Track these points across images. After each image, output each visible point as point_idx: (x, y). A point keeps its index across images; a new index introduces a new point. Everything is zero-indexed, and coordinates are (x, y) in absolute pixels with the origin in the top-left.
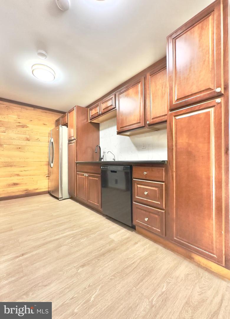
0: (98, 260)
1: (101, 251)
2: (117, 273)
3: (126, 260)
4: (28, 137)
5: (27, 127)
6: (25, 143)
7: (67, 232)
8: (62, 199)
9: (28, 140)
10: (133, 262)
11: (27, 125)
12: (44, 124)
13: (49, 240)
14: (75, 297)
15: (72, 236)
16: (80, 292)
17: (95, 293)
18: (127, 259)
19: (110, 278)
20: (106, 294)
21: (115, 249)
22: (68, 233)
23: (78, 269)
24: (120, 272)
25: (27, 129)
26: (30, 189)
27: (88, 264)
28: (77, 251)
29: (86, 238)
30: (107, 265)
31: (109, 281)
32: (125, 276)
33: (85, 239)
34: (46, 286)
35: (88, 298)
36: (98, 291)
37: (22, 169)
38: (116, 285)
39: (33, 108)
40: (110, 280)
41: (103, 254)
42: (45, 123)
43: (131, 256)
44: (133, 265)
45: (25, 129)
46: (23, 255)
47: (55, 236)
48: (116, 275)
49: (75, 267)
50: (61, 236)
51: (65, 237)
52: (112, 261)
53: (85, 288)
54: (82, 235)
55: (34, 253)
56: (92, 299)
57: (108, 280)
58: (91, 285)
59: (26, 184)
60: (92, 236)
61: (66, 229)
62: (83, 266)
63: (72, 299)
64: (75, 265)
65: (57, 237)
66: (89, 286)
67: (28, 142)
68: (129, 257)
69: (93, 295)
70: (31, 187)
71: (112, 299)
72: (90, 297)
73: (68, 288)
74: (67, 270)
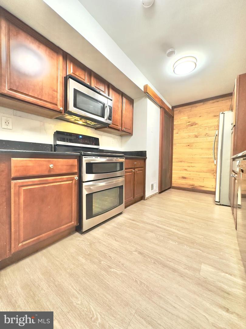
0: (154, 263)
1: (168, 263)
2: (146, 286)
3: (174, 295)
4: (196, 133)
5: (196, 124)
6: (192, 140)
7: (173, 228)
8: (219, 203)
9: (196, 136)
10: (176, 307)
11: (196, 122)
12: (215, 116)
13: (154, 223)
14: (111, 258)
15: (171, 233)
16: (116, 260)
17: (118, 270)
18: (177, 296)
19: (137, 280)
20: (119, 281)
21: (182, 276)
22: (172, 230)
23: (136, 251)
24: (150, 289)
25: (196, 126)
26: (196, 185)
27: (145, 257)
28: (154, 244)
29: (177, 243)
30: (152, 272)
31: (133, 280)
32: (147, 297)
33: (174, 243)
34: (115, 240)
35: (113, 267)
36: (121, 272)
37: (190, 164)
38: (131, 287)
39: (202, 103)
40: (135, 280)
41: (165, 266)
42: (215, 114)
43: (185, 301)
44: (171, 307)
45: (193, 127)
46: (133, 220)
47: (161, 224)
48: (143, 285)
49: (137, 248)
50: (165, 227)
51: (164, 230)
52: (160, 277)
53: (120, 262)
54: (179, 239)
55: (138, 223)
56: (112, 270)
57: (134, 278)
58: (124, 265)
59: (192, 179)
60: (186, 247)
61: (176, 226)
62: (140, 253)
63: (110, 257)
64: (138, 248)
65: (161, 226)
66: (123, 264)
67: (196, 139)
68: (182, 299)
69: (116, 269)
70: (197, 184)
71: (115, 286)
72: (114, 268)
73: (117, 251)
74: (132, 245)
